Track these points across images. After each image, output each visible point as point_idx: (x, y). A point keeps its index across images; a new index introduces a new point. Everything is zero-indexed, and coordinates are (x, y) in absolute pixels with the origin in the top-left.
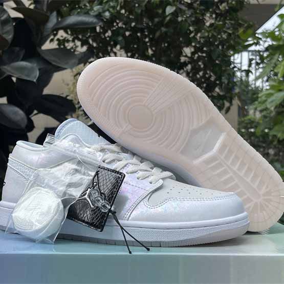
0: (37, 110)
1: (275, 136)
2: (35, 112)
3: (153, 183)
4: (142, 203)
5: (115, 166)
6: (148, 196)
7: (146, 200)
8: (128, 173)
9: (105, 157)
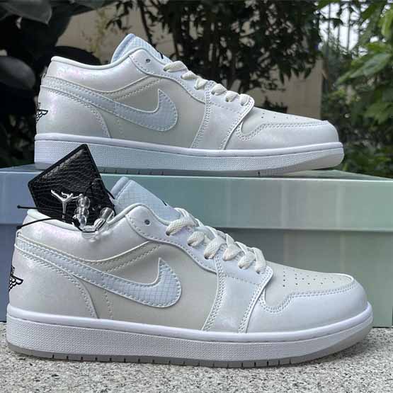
1: (371, 119)
3: (261, 273)
4: (258, 304)
5: (206, 251)
6: (262, 293)
7: (262, 300)
8: (225, 260)
9: (191, 237)
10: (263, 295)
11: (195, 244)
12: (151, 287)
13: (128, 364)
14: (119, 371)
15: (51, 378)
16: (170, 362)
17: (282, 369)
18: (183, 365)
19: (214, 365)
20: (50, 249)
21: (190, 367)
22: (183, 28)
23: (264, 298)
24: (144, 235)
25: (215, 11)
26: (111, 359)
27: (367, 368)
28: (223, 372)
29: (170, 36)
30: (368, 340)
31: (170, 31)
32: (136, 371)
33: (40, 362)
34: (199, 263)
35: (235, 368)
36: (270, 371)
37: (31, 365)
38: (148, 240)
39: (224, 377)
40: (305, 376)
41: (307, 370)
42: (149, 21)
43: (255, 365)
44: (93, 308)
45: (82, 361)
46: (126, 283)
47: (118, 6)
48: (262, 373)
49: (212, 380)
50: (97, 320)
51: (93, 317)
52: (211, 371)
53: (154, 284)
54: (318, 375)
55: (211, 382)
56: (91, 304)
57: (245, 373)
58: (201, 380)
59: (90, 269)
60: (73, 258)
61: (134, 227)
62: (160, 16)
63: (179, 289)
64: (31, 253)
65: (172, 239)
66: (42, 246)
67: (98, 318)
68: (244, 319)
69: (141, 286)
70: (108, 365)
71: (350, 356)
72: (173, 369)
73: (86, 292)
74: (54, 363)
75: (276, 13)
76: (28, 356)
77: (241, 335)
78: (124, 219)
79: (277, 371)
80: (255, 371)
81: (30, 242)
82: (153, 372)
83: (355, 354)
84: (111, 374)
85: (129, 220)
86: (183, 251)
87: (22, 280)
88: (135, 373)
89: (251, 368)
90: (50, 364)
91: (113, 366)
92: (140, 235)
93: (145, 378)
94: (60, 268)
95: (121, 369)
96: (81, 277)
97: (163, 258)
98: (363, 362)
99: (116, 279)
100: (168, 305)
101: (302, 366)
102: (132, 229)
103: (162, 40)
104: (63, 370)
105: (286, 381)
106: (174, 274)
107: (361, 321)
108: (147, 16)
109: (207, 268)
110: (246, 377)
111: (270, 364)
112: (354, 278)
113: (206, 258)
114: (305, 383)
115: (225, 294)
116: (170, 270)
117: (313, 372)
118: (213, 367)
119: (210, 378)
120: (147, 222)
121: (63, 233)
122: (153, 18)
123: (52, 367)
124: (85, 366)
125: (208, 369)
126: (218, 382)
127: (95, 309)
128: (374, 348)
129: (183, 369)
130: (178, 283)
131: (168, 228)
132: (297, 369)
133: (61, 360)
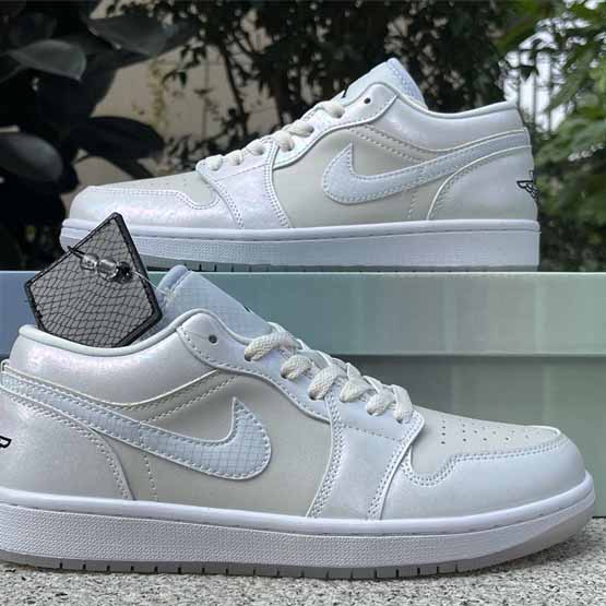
0: (86, 148)
2: (82, 153)
3: (404, 422)
4: (400, 473)
5: (312, 386)
6: (406, 455)
7: (407, 465)
8: (344, 402)
9: (286, 364)
10: (409, 457)
11: (292, 375)
12: (220, 446)
13: (185, 576)
14: (168, 586)
15: (55, 599)
16: (254, 571)
17: (442, 581)
18: (276, 577)
19: (328, 575)
20: (54, 387)
21: (287, 580)
22: (291, 88)
23: (409, 463)
24: (206, 361)
25: (339, 56)
26: (156, 569)
27: (586, 578)
28: (344, 586)
29: (272, 102)
30: (590, 536)
31: (271, 94)
32: (197, 586)
33: (40, 574)
34: (300, 405)
35: (363, 580)
36: (423, 584)
37: (24, 579)
38: (215, 369)
39: (344, 593)
40: (482, 590)
41: (486, 582)
42: (238, 80)
43: (398, 574)
44: (124, 482)
45: (108, 571)
46: (179, 440)
47: (183, 54)
48: (409, 586)
49: (323, 598)
50: (132, 503)
51: (126, 498)
52: (324, 584)
53: (227, 441)
54: (504, 589)
55: (321, 601)
56: (121, 477)
57: (381, 586)
58: (306, 599)
59: (118, 418)
60: (91, 401)
61: (190, 347)
62: (256, 72)
63: (267, 448)
64: (24, 396)
65: (254, 367)
66: (41, 383)
67: (134, 499)
68: (377, 496)
69: (205, 444)
70: (152, 578)
71: (558, 560)
72: (259, 583)
73: (114, 456)
74: (61, 575)
75: (433, 59)
76: (20, 566)
77: (371, 523)
78: (175, 335)
79: (434, 583)
80: (397, 585)
81: (22, 376)
82: (225, 588)
83: (568, 557)
84: (155, 591)
85: (183, 336)
86: (273, 386)
87: (9, 441)
88: (195, 589)
89: (390, 579)
90: (55, 577)
91: (159, 579)
92: (200, 361)
93: (212, 596)
94: (71, 417)
95: (172, 584)
96: (104, 432)
97: (239, 398)
98: (580, 568)
99: (163, 433)
100: (249, 476)
101: (477, 575)
102: (189, 350)
103: (258, 107)
104: (76, 585)
105: (449, 598)
106: (258, 424)
107: (576, 500)
108: (235, 72)
109: (314, 414)
110: (381, 593)
111: (421, 573)
112: (563, 432)
113: (313, 398)
114: (482, 602)
115: (344, 456)
116: (251, 417)
117: (496, 584)
118: (327, 579)
119: (321, 595)
120: (213, 339)
121: (74, 361)
122: (245, 76)
123: (58, 581)
124: (113, 579)
125: (318, 582)
126: (334, 601)
127: (128, 484)
128: (598, 548)
129: (276, 583)
130: (266, 438)
131: (248, 349)
132: (468, 580)
133: (73, 571)
